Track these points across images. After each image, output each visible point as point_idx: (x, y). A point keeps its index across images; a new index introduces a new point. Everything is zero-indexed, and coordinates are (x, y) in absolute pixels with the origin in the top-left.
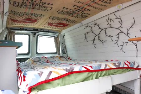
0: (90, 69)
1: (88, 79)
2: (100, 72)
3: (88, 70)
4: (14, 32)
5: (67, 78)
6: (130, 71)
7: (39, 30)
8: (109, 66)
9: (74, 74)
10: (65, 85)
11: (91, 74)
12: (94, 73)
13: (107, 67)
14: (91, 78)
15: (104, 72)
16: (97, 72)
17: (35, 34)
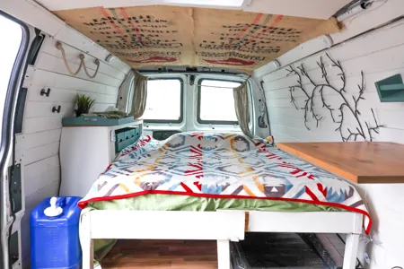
0: (195, 190)
1: (188, 208)
2: (219, 200)
3: (189, 192)
4: (146, 78)
5: (143, 199)
6: (322, 210)
7: (198, 70)
8: (248, 191)
9: (158, 195)
10: (138, 209)
11: (195, 199)
12: (203, 199)
13: (242, 193)
14: (195, 207)
15: (232, 201)
16: (210, 199)
17: (192, 79)
